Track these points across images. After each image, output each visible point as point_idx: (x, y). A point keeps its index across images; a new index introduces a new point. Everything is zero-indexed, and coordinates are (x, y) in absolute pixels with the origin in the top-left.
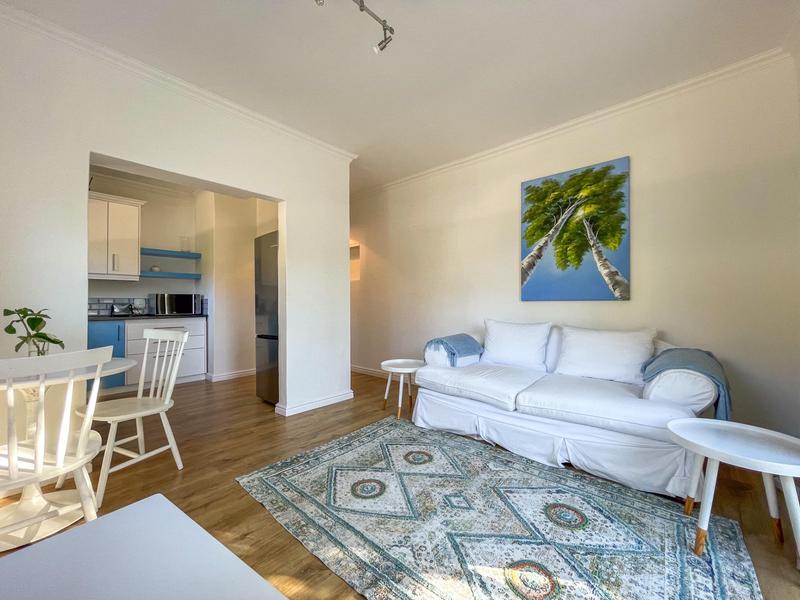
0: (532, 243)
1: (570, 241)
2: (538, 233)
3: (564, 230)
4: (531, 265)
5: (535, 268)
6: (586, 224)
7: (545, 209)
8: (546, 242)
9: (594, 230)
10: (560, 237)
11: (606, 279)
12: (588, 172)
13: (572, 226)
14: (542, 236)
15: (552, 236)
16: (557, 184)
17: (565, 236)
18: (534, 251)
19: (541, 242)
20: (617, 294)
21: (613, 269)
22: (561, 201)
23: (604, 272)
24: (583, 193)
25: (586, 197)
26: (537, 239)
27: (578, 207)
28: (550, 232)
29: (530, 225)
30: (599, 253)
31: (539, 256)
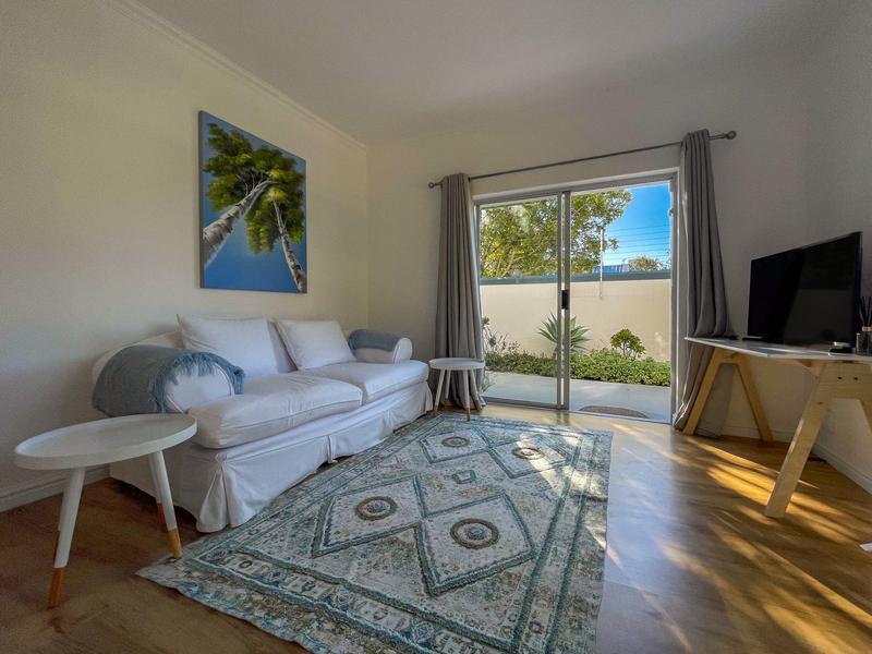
0: (219, 207)
1: (261, 221)
2: (227, 196)
3: (256, 206)
4: (218, 238)
5: (223, 243)
6: (277, 209)
7: (235, 169)
8: (237, 213)
9: (283, 218)
10: (252, 212)
11: (292, 271)
12: (277, 153)
13: (264, 204)
14: (232, 203)
15: (243, 208)
16: (249, 146)
17: (258, 213)
18: (222, 220)
19: (232, 210)
20: (300, 287)
21: (298, 263)
22: (253, 169)
23: (291, 264)
24: (274, 174)
25: (277, 180)
26: (226, 204)
27: (270, 186)
28: (243, 202)
29: (216, 181)
30: (287, 243)
31: (228, 229)
